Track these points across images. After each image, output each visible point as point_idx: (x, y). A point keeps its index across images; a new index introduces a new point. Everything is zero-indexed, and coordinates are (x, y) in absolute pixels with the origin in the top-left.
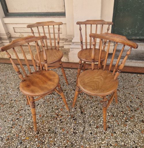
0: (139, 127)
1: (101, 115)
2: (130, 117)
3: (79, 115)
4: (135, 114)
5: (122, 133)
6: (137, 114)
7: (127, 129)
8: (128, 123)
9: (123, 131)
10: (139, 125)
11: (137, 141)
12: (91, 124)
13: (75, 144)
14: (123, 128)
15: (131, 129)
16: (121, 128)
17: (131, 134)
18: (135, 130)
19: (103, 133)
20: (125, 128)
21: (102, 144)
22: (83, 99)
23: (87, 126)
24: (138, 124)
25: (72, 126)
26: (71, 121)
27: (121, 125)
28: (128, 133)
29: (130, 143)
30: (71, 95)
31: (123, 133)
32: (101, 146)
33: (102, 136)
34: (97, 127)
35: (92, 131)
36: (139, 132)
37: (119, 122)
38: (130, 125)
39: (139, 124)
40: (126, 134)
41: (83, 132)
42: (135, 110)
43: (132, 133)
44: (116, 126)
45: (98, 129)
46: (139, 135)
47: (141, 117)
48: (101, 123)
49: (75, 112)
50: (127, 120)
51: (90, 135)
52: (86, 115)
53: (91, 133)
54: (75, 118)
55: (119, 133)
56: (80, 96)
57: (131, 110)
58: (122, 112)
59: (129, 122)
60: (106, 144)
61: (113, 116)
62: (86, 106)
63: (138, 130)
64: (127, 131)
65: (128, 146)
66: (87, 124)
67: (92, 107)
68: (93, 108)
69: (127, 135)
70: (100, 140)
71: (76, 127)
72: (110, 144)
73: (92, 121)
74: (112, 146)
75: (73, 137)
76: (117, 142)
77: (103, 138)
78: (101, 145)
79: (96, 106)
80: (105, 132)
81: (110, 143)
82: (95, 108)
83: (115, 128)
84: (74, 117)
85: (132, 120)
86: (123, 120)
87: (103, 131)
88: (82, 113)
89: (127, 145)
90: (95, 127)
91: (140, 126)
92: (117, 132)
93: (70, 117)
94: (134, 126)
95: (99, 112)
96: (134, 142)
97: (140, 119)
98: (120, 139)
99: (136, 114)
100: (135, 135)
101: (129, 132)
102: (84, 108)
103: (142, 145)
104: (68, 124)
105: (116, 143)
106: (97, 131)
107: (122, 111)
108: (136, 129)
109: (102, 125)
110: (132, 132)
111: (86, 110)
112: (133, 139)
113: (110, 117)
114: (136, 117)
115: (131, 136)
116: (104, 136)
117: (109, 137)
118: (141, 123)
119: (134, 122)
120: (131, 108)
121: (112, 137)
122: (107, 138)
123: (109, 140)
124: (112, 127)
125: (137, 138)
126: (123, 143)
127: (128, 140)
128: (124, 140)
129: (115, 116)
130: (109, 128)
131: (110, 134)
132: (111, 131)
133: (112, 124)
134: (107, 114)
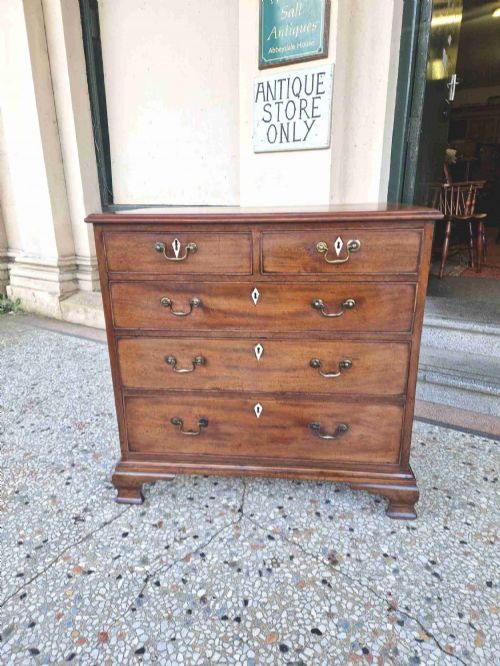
0: (304, 567)
4: (321, 527)
5: (226, 562)
6: (330, 528)
7: (253, 558)
8: (272, 543)
9: (235, 559)
10: (309, 562)
11: (259, 602)
13: (53, 546)
14: (242, 553)
15: (269, 562)
16: (234, 550)
17: (257, 576)
18: (278, 570)
19: (165, 544)
20: (249, 552)
21: (132, 572)
24: (305, 558)
25: (88, 501)
27: (243, 541)
28: (244, 570)
29: (229, 599)
31: (226, 566)
32: (124, 576)
33: (151, 551)
34: (158, 526)
35: (134, 530)
36: (290, 580)
37: (242, 532)
38: (274, 551)
39: (310, 557)
40: (239, 570)
41: (106, 524)
42: (331, 518)
43: (261, 575)
45: (159, 530)
46: (283, 589)
47: (336, 542)
48: (182, 520)
50: (277, 536)
51: (119, 538)
53: (125, 535)
57: (318, 514)
58: (277, 510)
59: (280, 543)
60: (145, 577)
61: (240, 510)
63: (292, 573)
64: (250, 564)
65: (214, 606)
69: (236, 574)
70: (139, 559)
71: (97, 505)
72: (155, 581)
74: (157, 588)
75: (62, 528)
76: (184, 581)
77: (149, 557)
78: (128, 572)
80: (171, 546)
81: (162, 577)
83: (217, 543)
85: (295, 539)
86: (261, 531)
87: (167, 539)
89: (212, 603)
90: (154, 522)
91: (308, 565)
92: (209, 557)
94: (287, 559)
96: (246, 602)
97: (327, 546)
98: (205, 577)
99: (325, 529)
100: (266, 585)
101: (251, 569)
103: (264, 621)
104: (81, 493)
105: (181, 584)
106: (150, 533)
107: (280, 508)
109: (181, 523)
110: (264, 572)
112: (246, 593)
113: (225, 511)
114: (316, 535)
115: (247, 582)
116: (157, 553)
117: (171, 562)
118: (321, 558)
119: (297, 548)
120: (322, 507)
121: (180, 564)
122: (161, 562)
123: (166, 568)
124: (209, 538)
125: (264, 594)
126: (201, 593)
127: (227, 590)
128: (215, 584)
129: (244, 511)
130: (195, 537)
131: (185, 554)
132: (195, 548)
133: (214, 532)
134: (224, 501)
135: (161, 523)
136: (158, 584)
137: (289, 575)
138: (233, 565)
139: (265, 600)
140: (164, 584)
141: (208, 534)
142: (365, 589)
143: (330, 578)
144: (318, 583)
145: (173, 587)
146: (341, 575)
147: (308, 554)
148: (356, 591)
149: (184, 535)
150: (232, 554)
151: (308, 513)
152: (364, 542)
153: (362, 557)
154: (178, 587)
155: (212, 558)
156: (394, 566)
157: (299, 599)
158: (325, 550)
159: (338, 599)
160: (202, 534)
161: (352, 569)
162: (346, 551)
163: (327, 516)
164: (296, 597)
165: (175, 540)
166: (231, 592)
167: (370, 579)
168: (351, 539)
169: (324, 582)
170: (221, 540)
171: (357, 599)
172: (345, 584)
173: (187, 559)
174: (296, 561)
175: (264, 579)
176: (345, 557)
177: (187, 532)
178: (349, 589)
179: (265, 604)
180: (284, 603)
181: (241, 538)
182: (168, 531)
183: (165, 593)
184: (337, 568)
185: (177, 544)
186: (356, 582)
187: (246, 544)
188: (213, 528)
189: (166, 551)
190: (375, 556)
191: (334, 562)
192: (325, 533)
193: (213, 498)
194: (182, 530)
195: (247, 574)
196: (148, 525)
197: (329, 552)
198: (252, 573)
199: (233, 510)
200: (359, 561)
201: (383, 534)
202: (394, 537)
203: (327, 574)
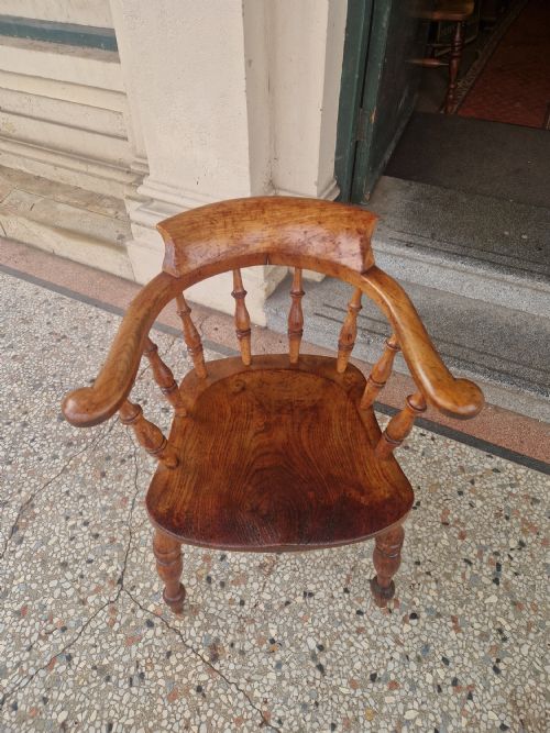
0: (180, 667)
1: (76, 561)
4: (208, 600)
5: (94, 668)
6: (218, 602)
7: (126, 658)
8: (150, 633)
9: (106, 662)
10: (187, 660)
11: (124, 726)
12: (14, 589)
14: (114, 651)
15: (143, 663)
16: (105, 646)
17: (127, 686)
18: (151, 675)
19: (27, 643)
20: (122, 651)
22: (65, 470)
24: (183, 653)
27: (117, 632)
28: (114, 678)
29: (92, 724)
30: (33, 440)
31: (95, 672)
33: (11, 655)
34: (21, 613)
36: (161, 691)
37: (119, 618)
38: (150, 645)
39: (189, 651)
40: (108, 679)
42: (223, 584)
43: (131, 685)
45: (21, 621)
46: (153, 704)
47: (221, 624)
48: (50, 601)
50: (157, 621)
52: (23, 546)
55: (82, 665)
56: (60, 454)
57: (209, 579)
59: (159, 631)
61: (120, 581)
62: (53, 504)
63: (166, 678)
64: (121, 668)
67: (67, 518)
68: (71, 523)
69: (103, 686)
72: (12, 701)
73: (21, 580)
74: (14, 713)
76: (45, 700)
77: (9, 665)
79: (86, 518)
80: (35, 646)
81: (20, 696)
82: (79, 523)
83: (87, 637)
85: (177, 623)
86: (140, 613)
87: (31, 635)
88: (15, 529)
89: (73, 730)
90: (17, 607)
91: (185, 665)
92: (76, 660)
94: (163, 657)
95: (79, 546)
96: (110, 727)
97: (211, 631)
98: (69, 692)
99: (213, 604)
100: (135, 700)
101: (121, 675)
102: (37, 510)
105: (41, 705)
106: (11, 626)
108: (160, 675)
109: (49, 607)
110: (136, 679)
111: (35, 525)
112: (112, 713)
113: (102, 582)
114: (201, 615)
115: (115, 697)
116: (17, 659)
117: (32, 671)
118: (201, 651)
119: (178, 637)
120: (215, 567)
121: (42, 673)
122: (22, 672)
123: (26, 681)
124: (79, 630)
125: (132, 713)
126: (63, 716)
127: (91, 709)
128: (79, 702)
129: (124, 583)
130: (64, 629)
131: (48, 658)
132: (61, 647)
133: (85, 619)
134: (103, 566)
135: (25, 608)
136: (15, 707)
137: (162, 682)
138: (103, 670)
139: (131, 722)
140: (22, 707)
141: (78, 623)
142: (241, 696)
143: (206, 682)
144: (192, 692)
145: (32, 709)
146: (219, 678)
147: (188, 647)
148: (231, 699)
149: (50, 627)
150: (105, 653)
151: (199, 578)
152: (253, 621)
153: (247, 646)
154: (37, 709)
155: (80, 661)
156: (278, 657)
157: (169, 717)
158: (208, 637)
159: (210, 713)
160: (71, 624)
161: (232, 667)
162: (230, 638)
163: (218, 582)
164: (165, 714)
165: (40, 637)
166: (95, 713)
167: (249, 681)
168: (239, 618)
169: (199, 689)
170: (93, 630)
171: (230, 712)
172: (220, 691)
173: (50, 666)
174: (173, 660)
175: (134, 690)
176: (227, 648)
177: (55, 620)
178: (223, 698)
179: (129, 727)
180: (151, 724)
181: (116, 626)
182: (32, 621)
183: (22, 720)
184: (217, 667)
185: (41, 642)
186: (233, 686)
187: (121, 636)
188: (84, 615)
189: (27, 654)
190: (261, 643)
191: (215, 658)
192: (212, 611)
193: (90, 561)
194: (50, 619)
195: (117, 685)
196: (9, 613)
197: (211, 641)
198: (121, 683)
199: (112, 582)
200: (242, 652)
201: (276, 607)
202: (287, 610)
203: (204, 677)
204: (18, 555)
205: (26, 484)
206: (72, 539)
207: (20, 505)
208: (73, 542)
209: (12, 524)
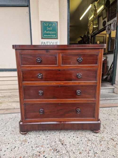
1: (79, 142)
2: (101, 138)
3: (61, 146)
4: (103, 135)
5: (101, 151)
7: (103, 147)
8: (102, 143)
9: (102, 150)
11: (115, 154)
12: (74, 151)
15: (106, 146)
16: (99, 148)
17: (108, 150)
19: (87, 156)
20: (102, 147)
23: (71, 154)
24: (109, 142)
26: (55, 154)
27: (98, 145)
28: (106, 151)
37: (95, 144)
38: (104, 144)
40: (105, 151)
42: (102, 132)
44: (94, 148)
45: (82, 154)
46: (114, 150)
49: (56, 145)
50: (101, 141)
52: (67, 145)
54: (58, 150)
55: (99, 152)
57: (100, 133)
58: (94, 136)
62: (64, 138)
63: (111, 146)
64: (105, 149)
66: (70, 152)
68: (71, 138)
73: (74, 149)
80: (89, 155)
82: (72, 137)
83: (95, 149)
84: (56, 150)
85: (104, 140)
86: (98, 142)
87: (86, 155)
88: (62, 144)
91: (111, 143)
92: (97, 152)
93: (52, 150)
94: (108, 144)
95: (77, 140)
96: (114, 156)
100: (112, 151)
102: (63, 140)
106: (81, 156)
108: (110, 146)
109: (84, 150)
110: (108, 148)
111: (65, 142)
112: (111, 154)
113: (87, 142)
115: (109, 152)
118: (111, 140)
119: (106, 141)
124: (92, 149)
128: (106, 157)
129: (90, 140)
130: (90, 150)
131: (93, 155)
132: (93, 153)
133: (91, 147)
134: (84, 140)
135: (80, 152)
137: (112, 147)
138: (103, 151)
139: (115, 153)
141: (91, 148)
144: (116, 145)
146: (117, 141)
147: (109, 141)
149: (88, 152)
150: (100, 149)
153: (115, 136)
155: (98, 152)
158: (109, 138)
160: (90, 149)
162: (112, 137)
166: (109, 156)
168: (110, 134)
169: (117, 144)
173: (95, 156)
175: (110, 150)
177: (87, 150)
179: (116, 154)
181: (97, 145)
184: (115, 140)
189: (90, 157)
191: (113, 140)
192: (106, 136)
193: (81, 141)
194: (86, 151)
195: (107, 151)
196: (78, 154)
197: (110, 139)
198: (107, 150)
199: (88, 141)
200: (115, 137)
201: (112, 131)
202: (113, 131)
203: (115, 142)
204: (68, 147)
205: (55, 138)
206: (74, 140)
207: (58, 141)
208: (75, 140)
209: (61, 144)
